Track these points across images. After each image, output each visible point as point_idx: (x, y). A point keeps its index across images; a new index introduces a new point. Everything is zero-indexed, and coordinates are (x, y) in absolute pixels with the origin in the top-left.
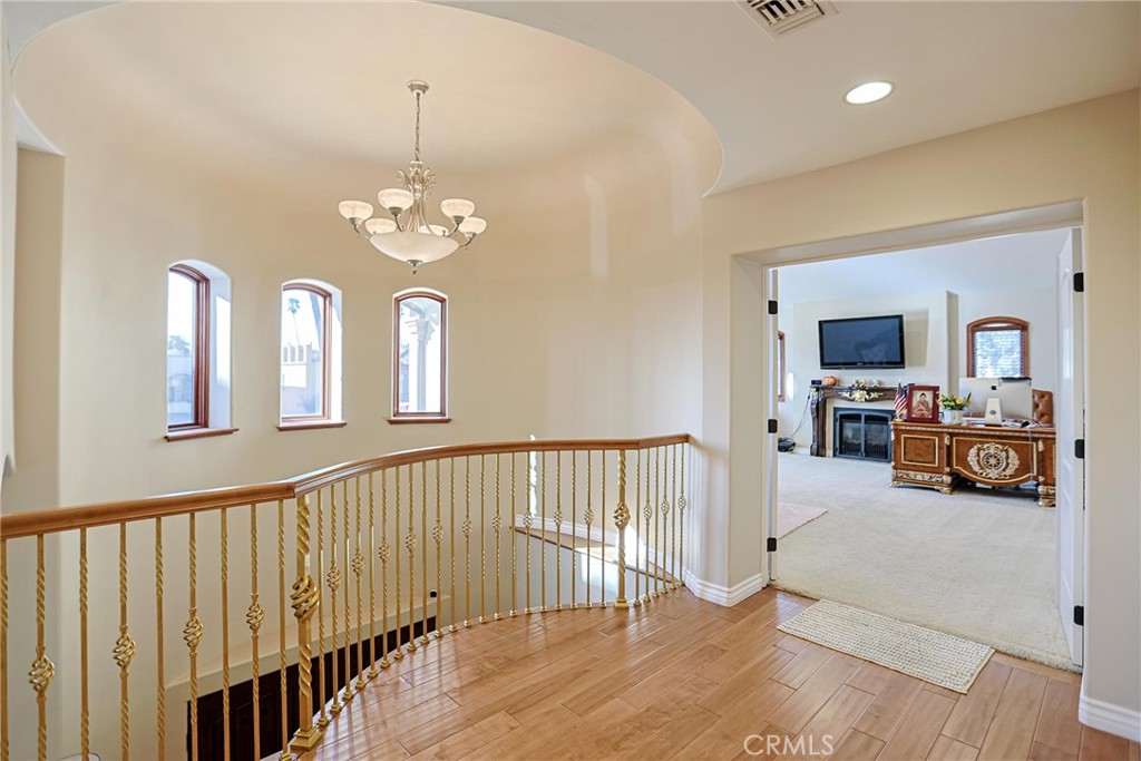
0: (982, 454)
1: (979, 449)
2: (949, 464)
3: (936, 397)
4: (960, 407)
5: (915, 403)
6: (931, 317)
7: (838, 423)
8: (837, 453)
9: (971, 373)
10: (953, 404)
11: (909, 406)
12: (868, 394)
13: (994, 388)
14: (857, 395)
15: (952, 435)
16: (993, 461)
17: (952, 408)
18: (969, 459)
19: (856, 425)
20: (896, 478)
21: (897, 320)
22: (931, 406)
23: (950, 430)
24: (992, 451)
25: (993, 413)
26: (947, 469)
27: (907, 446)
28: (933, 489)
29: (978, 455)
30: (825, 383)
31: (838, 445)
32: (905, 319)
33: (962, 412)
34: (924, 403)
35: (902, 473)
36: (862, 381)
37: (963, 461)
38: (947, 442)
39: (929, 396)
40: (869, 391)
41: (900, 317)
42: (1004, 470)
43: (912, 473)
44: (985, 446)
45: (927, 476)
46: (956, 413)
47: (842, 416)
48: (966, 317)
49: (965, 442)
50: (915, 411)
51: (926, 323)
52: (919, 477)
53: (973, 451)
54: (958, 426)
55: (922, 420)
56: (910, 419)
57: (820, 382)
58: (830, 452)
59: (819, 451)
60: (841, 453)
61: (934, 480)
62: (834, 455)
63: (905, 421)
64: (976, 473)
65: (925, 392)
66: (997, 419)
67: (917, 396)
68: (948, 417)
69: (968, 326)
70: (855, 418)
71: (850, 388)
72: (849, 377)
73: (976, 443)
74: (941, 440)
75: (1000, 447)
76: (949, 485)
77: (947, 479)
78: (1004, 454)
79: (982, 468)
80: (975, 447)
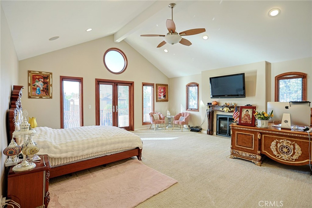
0: (279, 145)
1: (277, 143)
2: (260, 149)
3: (254, 112)
4: (266, 118)
5: (243, 115)
6: (258, 74)
7: (218, 121)
8: (218, 133)
9: (277, 99)
10: (262, 116)
11: (240, 117)
12: (230, 109)
13: (287, 108)
14: (225, 109)
15: (262, 134)
16: (285, 150)
17: (262, 119)
18: (271, 147)
19: (225, 122)
20: (233, 154)
21: (242, 76)
22: (251, 117)
23: (261, 131)
24: (285, 144)
25: (286, 122)
26: (259, 152)
27: (238, 138)
28: (251, 162)
29: (276, 145)
30: (213, 104)
31: (218, 130)
32: (245, 75)
33: (268, 121)
34: (248, 115)
35: (235, 151)
36: (228, 103)
37: (268, 148)
38: (259, 137)
39: (250, 112)
40: (230, 108)
41: (243, 74)
42: (292, 156)
43: (240, 152)
44: (281, 141)
45: (248, 154)
46: (264, 121)
47: (220, 118)
48: (275, 73)
49: (269, 138)
50: (243, 120)
51: (256, 76)
52: (244, 155)
53: (274, 143)
54: (266, 129)
55: (246, 124)
56: (240, 124)
57: (211, 104)
58: (215, 133)
59: (210, 132)
60: (219, 133)
61: (251, 157)
62: (217, 134)
63: (238, 124)
64: (275, 156)
65: (248, 110)
66: (288, 125)
67: (244, 111)
68: (260, 124)
69: (276, 77)
70: (225, 119)
71: (222, 106)
72: (223, 101)
73: (275, 139)
74: (256, 136)
75: (290, 142)
76: (260, 161)
77: (259, 157)
78: (292, 146)
79: (279, 153)
80: (275, 141)
